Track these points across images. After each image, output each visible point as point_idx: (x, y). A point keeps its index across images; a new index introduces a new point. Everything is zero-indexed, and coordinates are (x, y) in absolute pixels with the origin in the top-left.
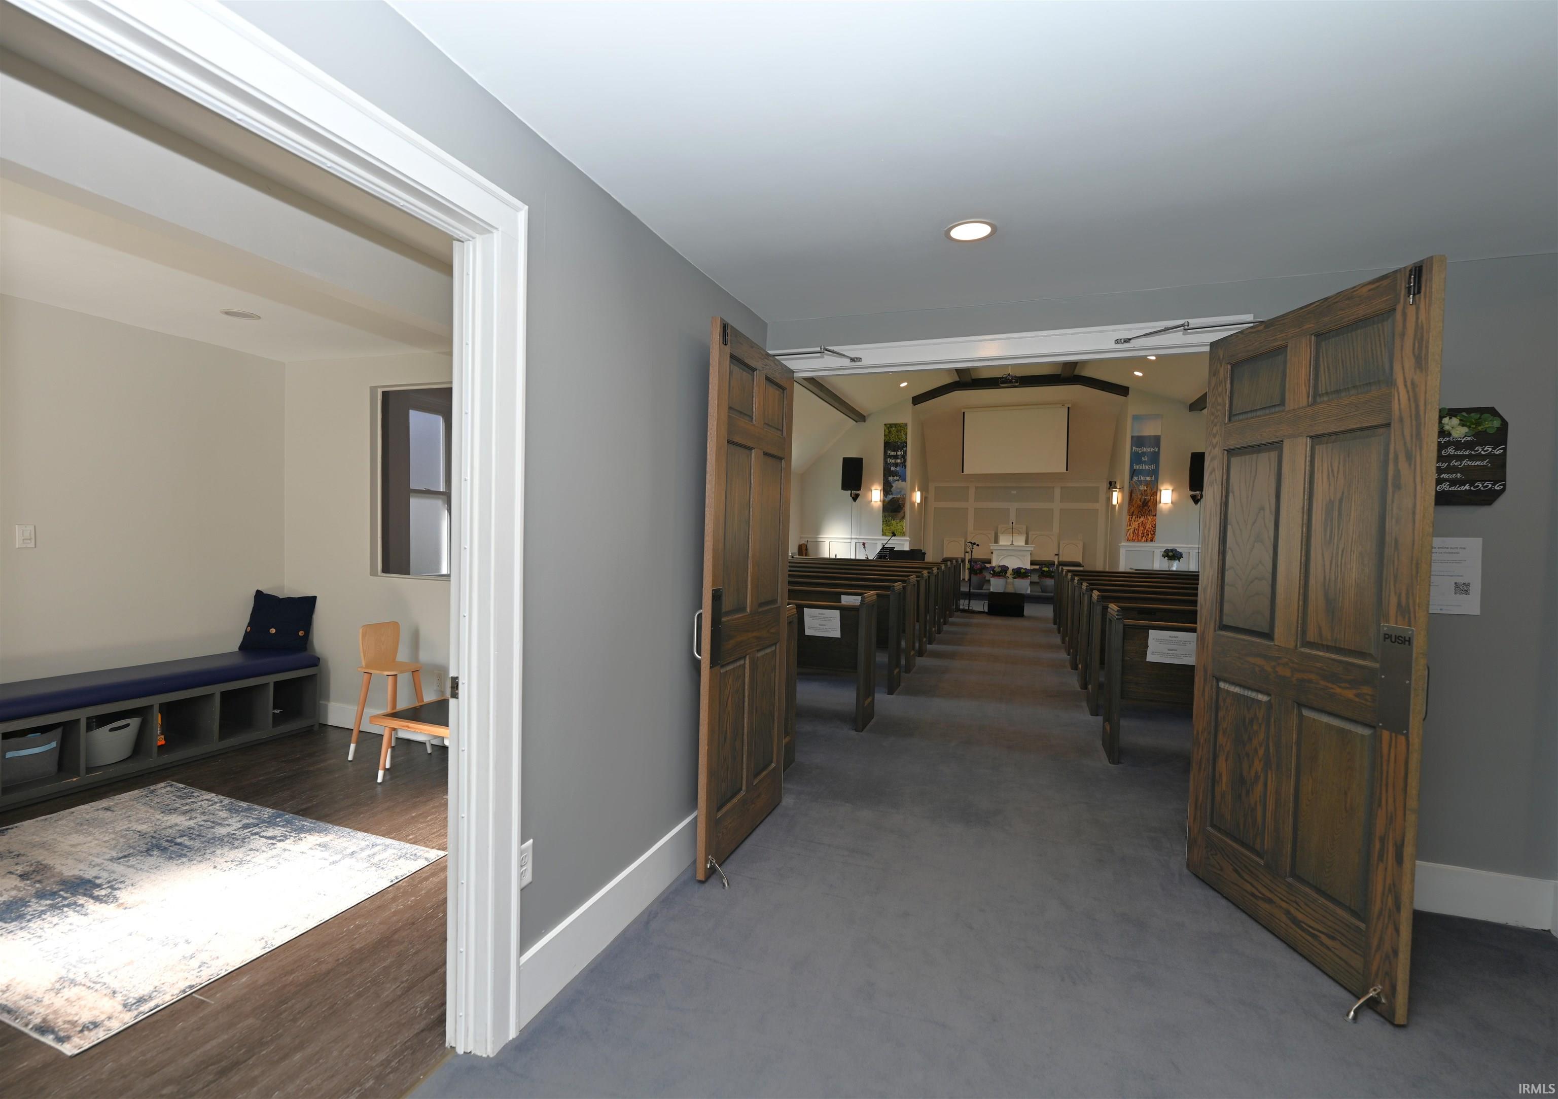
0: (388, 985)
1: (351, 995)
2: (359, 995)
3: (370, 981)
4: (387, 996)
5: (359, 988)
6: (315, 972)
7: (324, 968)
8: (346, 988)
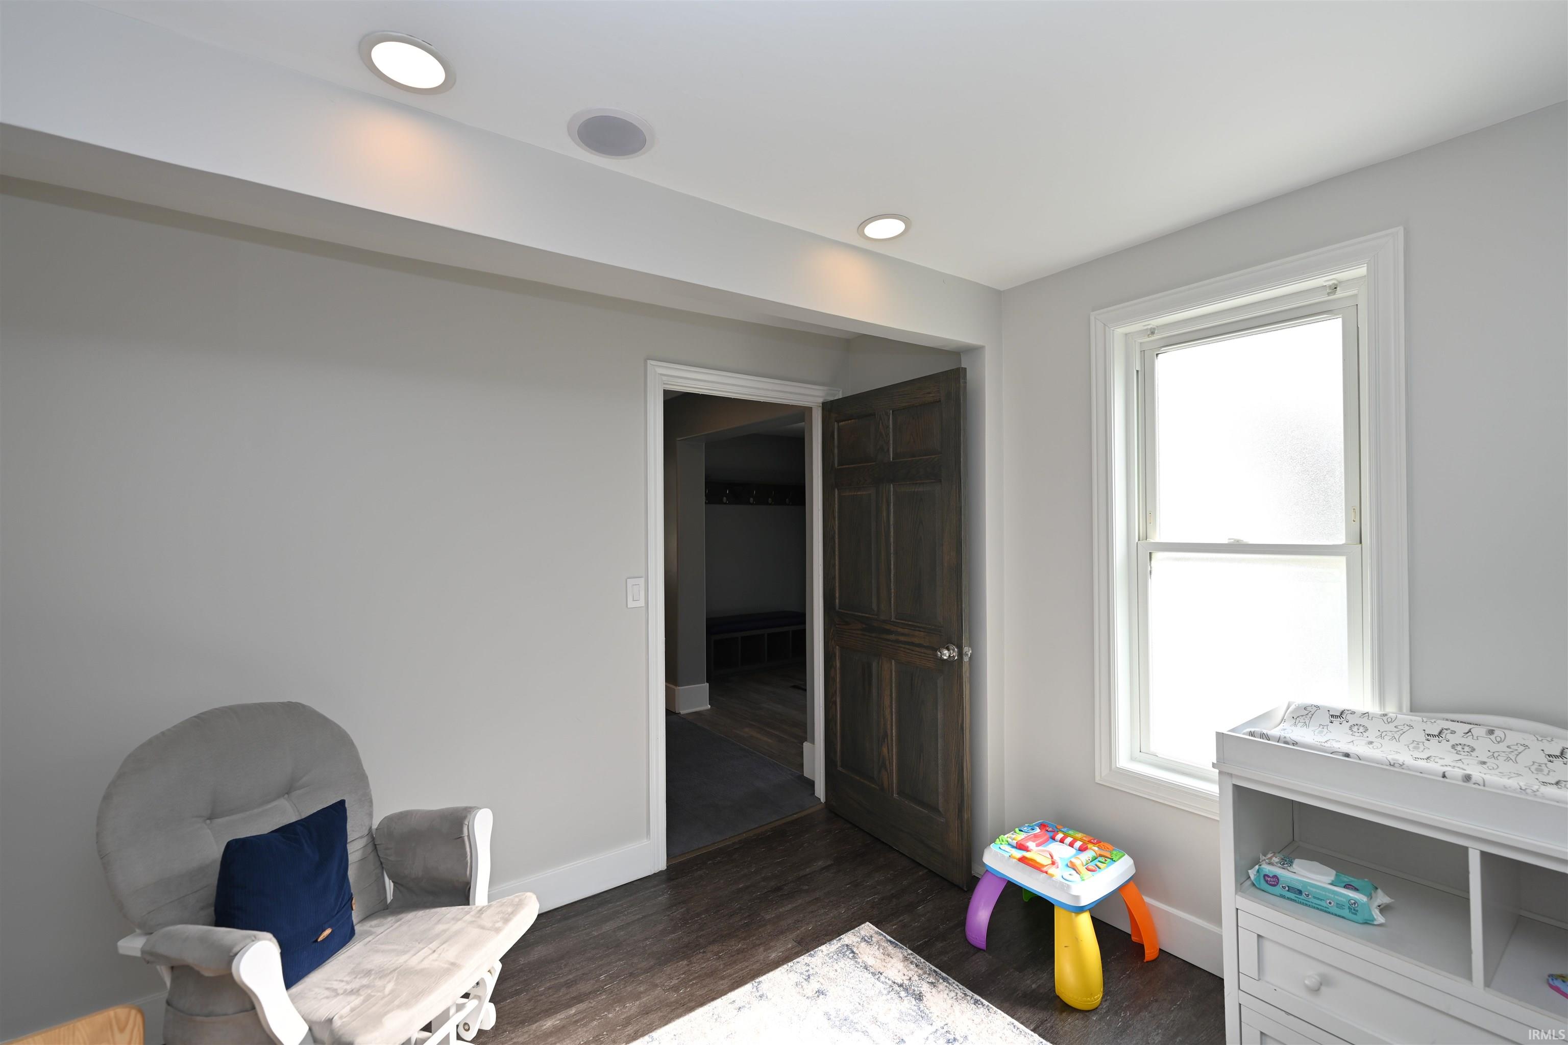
0: (678, 916)
1: (703, 916)
2: (698, 915)
3: (689, 923)
4: (682, 908)
5: (697, 920)
6: (723, 945)
7: (716, 948)
8: (705, 923)
